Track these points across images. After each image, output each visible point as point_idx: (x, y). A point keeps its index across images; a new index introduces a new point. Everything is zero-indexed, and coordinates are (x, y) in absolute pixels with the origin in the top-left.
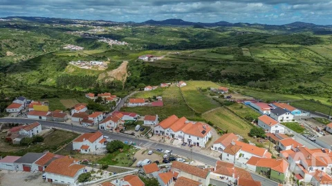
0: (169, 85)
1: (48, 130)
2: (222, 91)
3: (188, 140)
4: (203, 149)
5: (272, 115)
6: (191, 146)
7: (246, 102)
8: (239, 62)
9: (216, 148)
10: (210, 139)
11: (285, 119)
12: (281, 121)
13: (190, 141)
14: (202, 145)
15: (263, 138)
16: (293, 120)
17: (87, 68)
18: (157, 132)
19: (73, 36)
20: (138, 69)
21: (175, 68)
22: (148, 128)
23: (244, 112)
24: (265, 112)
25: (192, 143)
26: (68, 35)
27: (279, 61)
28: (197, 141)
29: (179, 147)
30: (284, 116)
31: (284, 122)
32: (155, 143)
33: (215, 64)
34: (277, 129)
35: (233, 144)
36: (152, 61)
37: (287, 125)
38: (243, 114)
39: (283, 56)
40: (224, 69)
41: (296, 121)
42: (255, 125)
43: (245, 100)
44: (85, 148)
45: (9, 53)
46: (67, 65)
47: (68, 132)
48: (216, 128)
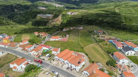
0: (75, 29)
1: (5, 54)
2: (99, 33)
3: (70, 66)
4: (78, 72)
5: (123, 50)
6: (72, 70)
7: (110, 40)
8: (113, 15)
9: (84, 73)
10: (84, 66)
11: (130, 53)
12: (127, 54)
13: (71, 67)
14: (78, 70)
15: (114, 67)
16: (134, 55)
17: (44, 17)
18: (56, 59)
19: (42, 3)
20: (66, 18)
21: (82, 18)
22: (54, 55)
23: (107, 47)
24: (119, 48)
25: (72, 68)
26: (40, 2)
27: (133, 15)
28: (75, 67)
29: (65, 70)
30: (130, 52)
31: (129, 55)
32: (53, 66)
33: (101, 16)
34: (124, 61)
35: (94, 72)
36: (72, 15)
37: (130, 58)
38: (106, 48)
39: (136, 12)
40: (105, 19)
41: (136, 55)
42: (112, 57)
43: (110, 39)
44: (15, 68)
45: (16, 10)
46: (37, 16)
47: (14, 56)
48: (89, 57)
